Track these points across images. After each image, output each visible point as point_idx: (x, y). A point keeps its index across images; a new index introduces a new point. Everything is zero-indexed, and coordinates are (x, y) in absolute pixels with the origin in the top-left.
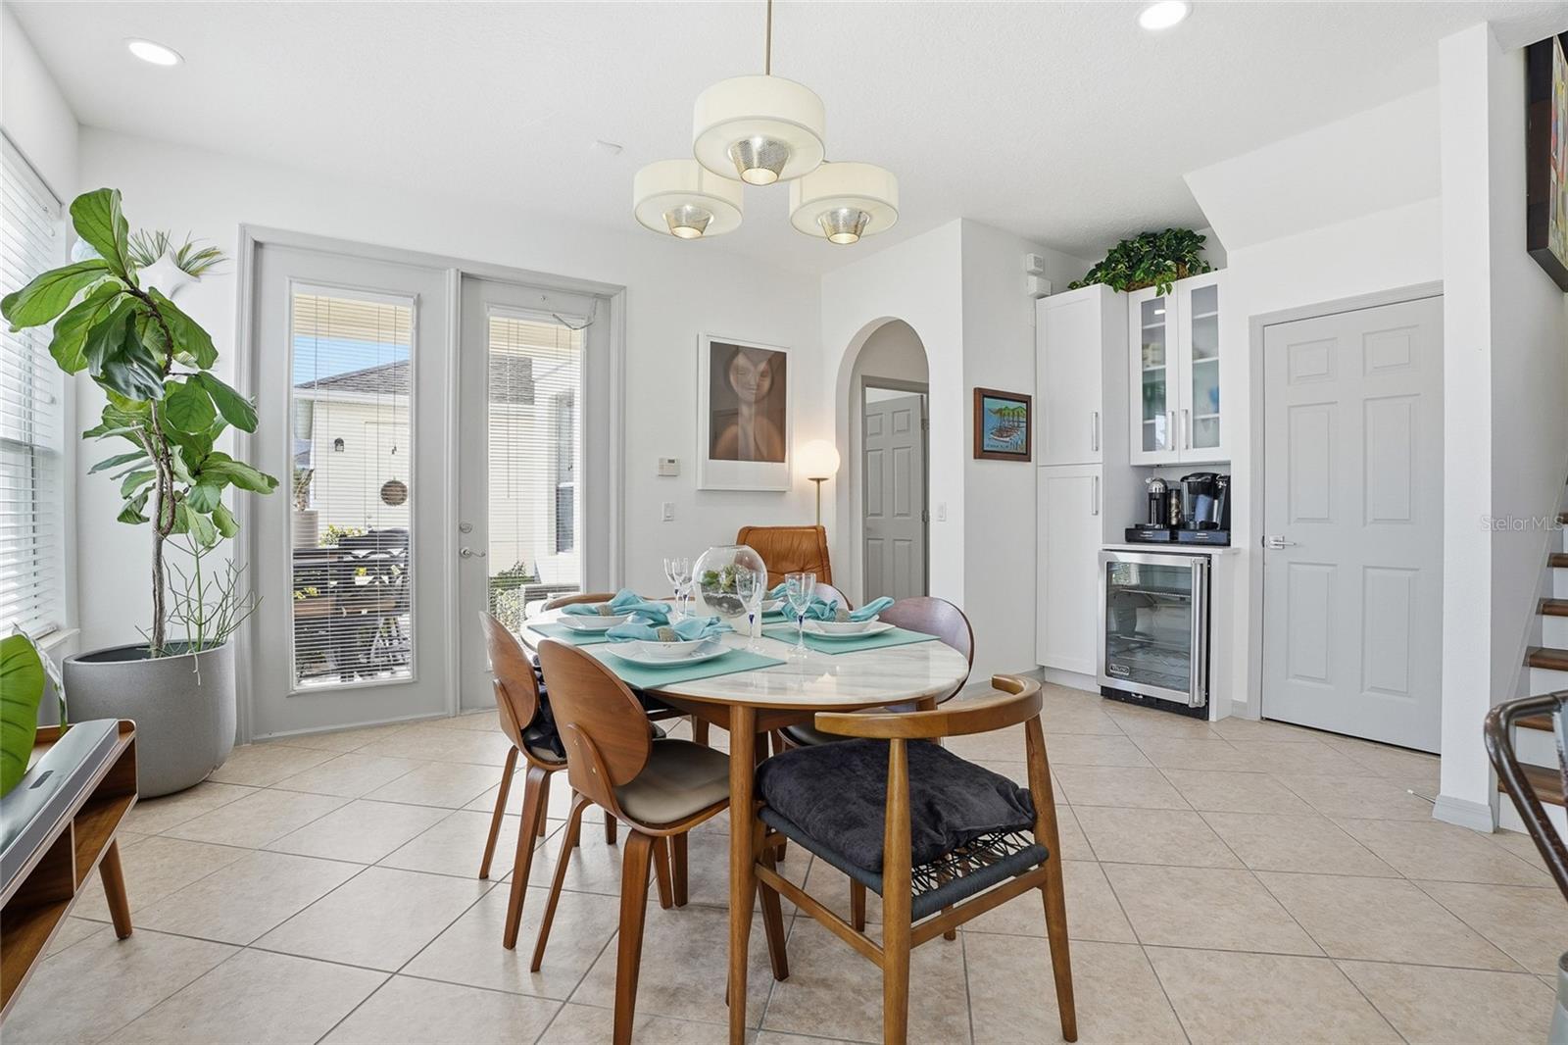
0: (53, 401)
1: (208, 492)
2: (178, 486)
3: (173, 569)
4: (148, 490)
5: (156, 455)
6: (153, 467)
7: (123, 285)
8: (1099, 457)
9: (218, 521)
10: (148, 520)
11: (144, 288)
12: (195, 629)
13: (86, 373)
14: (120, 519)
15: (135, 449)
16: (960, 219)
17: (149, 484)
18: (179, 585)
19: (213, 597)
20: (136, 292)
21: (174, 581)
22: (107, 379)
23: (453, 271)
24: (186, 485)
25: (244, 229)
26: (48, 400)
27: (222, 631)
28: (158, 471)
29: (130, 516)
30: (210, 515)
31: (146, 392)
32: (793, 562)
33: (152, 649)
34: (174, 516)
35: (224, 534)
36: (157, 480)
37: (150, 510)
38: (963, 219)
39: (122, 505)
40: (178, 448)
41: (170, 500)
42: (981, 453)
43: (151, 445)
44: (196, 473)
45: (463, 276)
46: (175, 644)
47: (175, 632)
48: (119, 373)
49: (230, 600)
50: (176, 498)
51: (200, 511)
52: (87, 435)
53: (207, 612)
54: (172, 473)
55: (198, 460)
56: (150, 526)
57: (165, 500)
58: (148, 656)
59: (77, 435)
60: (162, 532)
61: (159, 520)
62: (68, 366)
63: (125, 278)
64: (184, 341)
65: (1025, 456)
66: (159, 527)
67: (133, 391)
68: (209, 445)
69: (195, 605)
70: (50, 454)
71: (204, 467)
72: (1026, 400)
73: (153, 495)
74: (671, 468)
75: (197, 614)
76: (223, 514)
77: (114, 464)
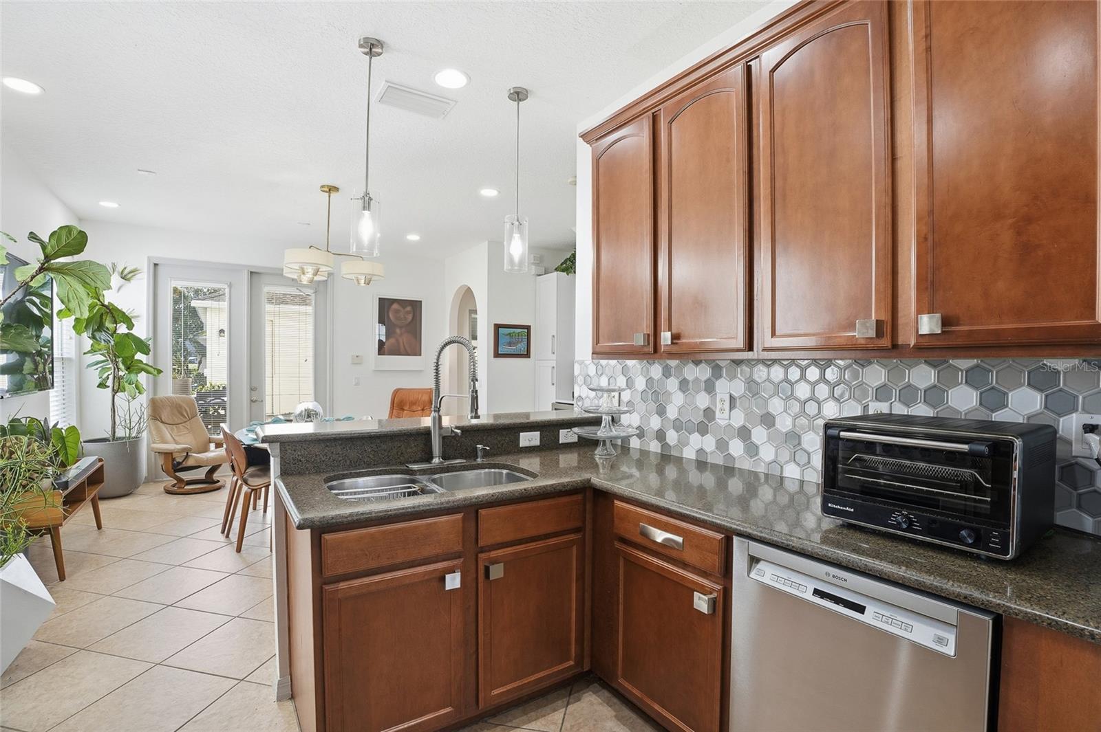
0: (71, 338)
1: (133, 376)
2: (121, 373)
3: (119, 407)
4: (109, 375)
5: (112, 361)
6: (111, 366)
7: (98, 303)
8: (554, 357)
9: (137, 387)
10: (109, 387)
11: (106, 303)
12: (128, 431)
13: (85, 335)
14: (98, 387)
15: (103, 358)
16: (487, 243)
17: (109, 373)
18: (121, 414)
19: (135, 419)
20: (103, 305)
21: (120, 412)
22: (93, 337)
23: (246, 271)
24: (124, 373)
25: (149, 259)
26: (69, 337)
27: (139, 433)
28: (113, 368)
29: (102, 385)
30: (134, 385)
31: (107, 342)
32: (419, 405)
33: (111, 439)
34: (119, 385)
35: (140, 393)
36: (112, 371)
37: (109, 383)
38: (489, 242)
39: (98, 381)
40: (120, 359)
41: (118, 379)
42: (497, 355)
43: (110, 358)
44: (128, 368)
45: (251, 272)
46: (120, 438)
47: (120, 433)
48: (97, 335)
49: (142, 420)
50: (120, 378)
51: (129, 384)
52: (85, 354)
53: (133, 424)
54: (118, 369)
55: (129, 363)
56: (110, 389)
57: (116, 379)
58: (110, 441)
59: (80, 353)
60: (115, 392)
61: (113, 387)
62: (79, 333)
63: (99, 300)
64: (122, 319)
65: (527, 355)
66: (113, 390)
67: (103, 341)
68: (133, 357)
69: (128, 422)
70: (70, 359)
71: (132, 366)
72: (528, 328)
73: (111, 377)
74: (357, 360)
75: (129, 425)
76: (139, 385)
77: (95, 365)
